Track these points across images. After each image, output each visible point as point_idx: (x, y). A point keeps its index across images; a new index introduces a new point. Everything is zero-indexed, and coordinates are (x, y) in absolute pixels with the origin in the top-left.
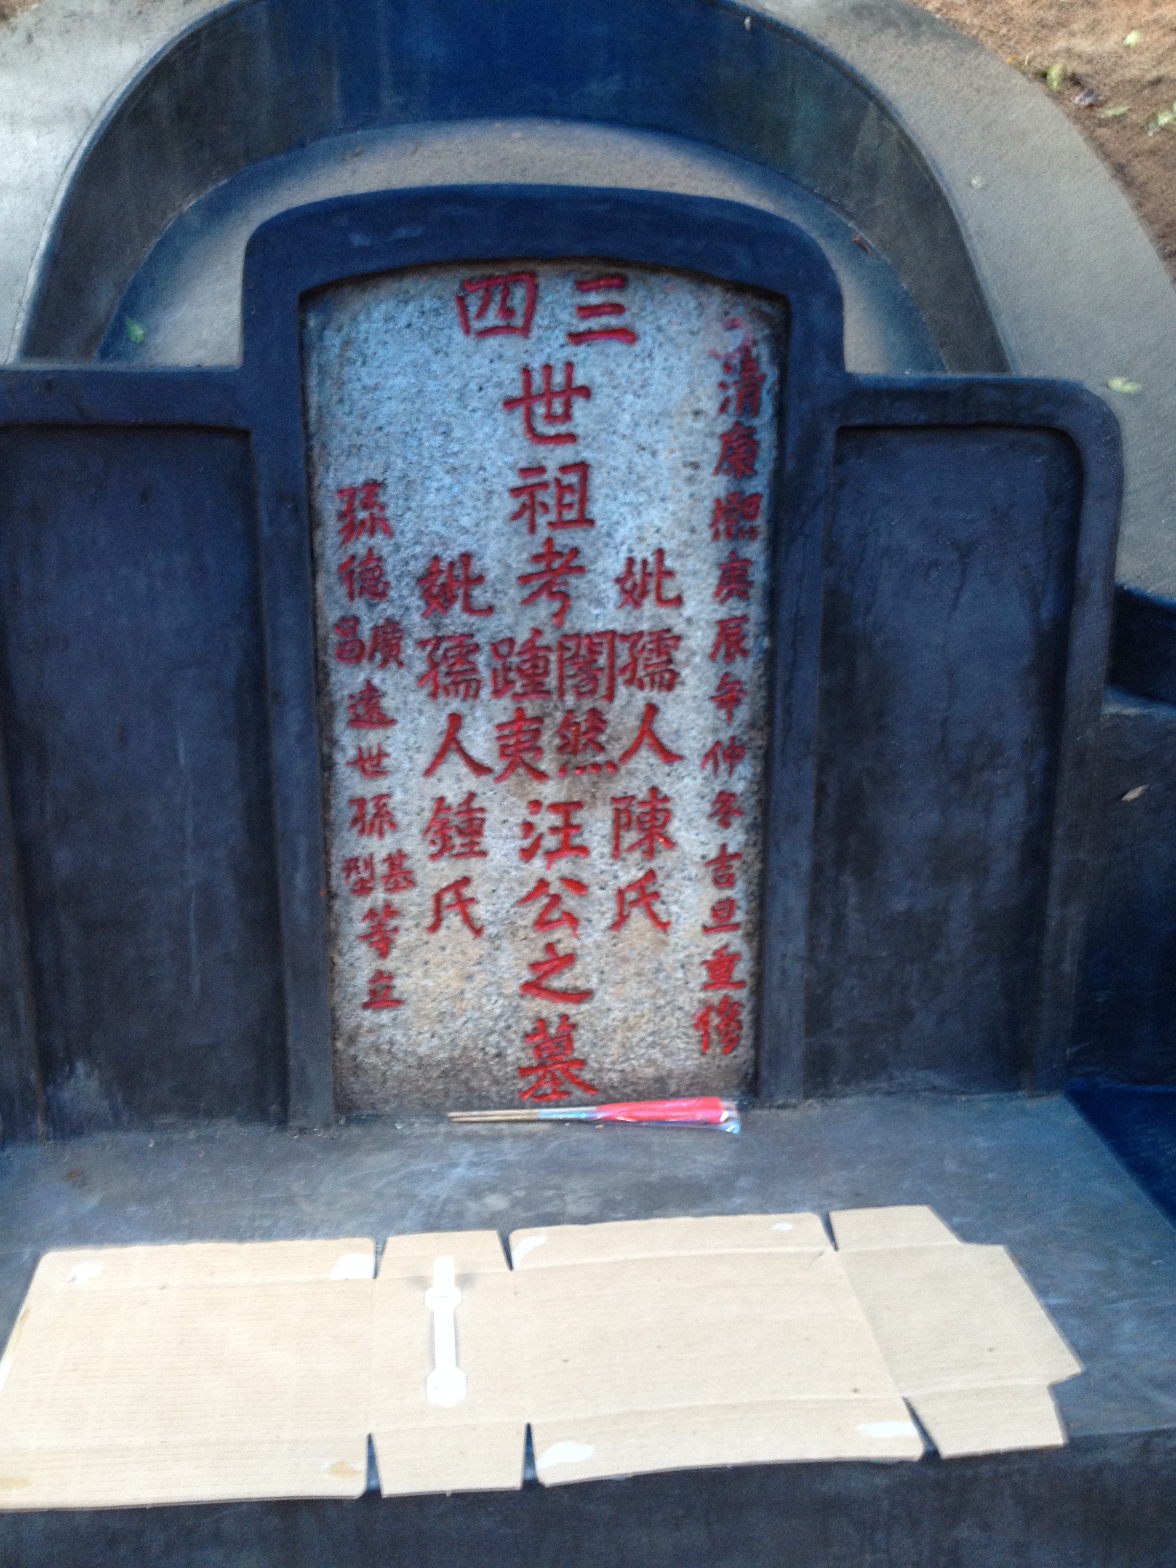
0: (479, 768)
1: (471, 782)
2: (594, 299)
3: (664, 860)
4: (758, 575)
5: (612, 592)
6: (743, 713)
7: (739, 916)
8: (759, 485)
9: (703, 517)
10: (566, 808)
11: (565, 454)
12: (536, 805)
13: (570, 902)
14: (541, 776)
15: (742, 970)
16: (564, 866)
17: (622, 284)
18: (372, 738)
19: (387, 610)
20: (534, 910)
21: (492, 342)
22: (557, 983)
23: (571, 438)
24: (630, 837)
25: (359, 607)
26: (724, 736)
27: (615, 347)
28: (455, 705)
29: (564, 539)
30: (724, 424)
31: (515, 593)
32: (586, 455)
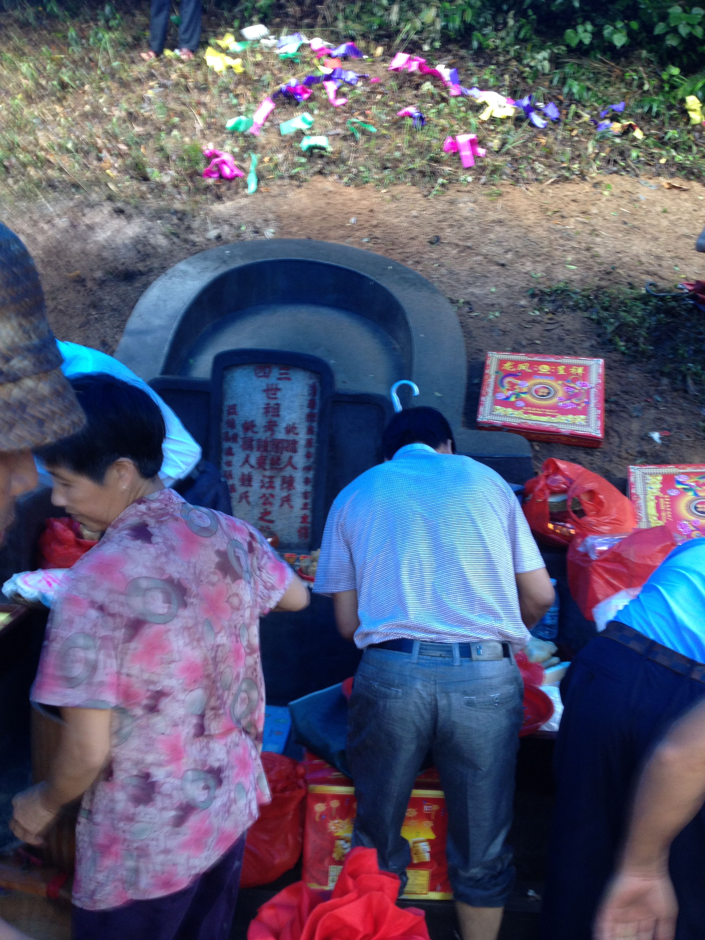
0: (252, 467)
1: (250, 470)
2: (282, 371)
3: (292, 492)
4: (316, 430)
5: (283, 431)
6: (312, 460)
7: (309, 507)
8: (316, 411)
9: (304, 417)
10: (271, 477)
11: (275, 402)
12: (264, 476)
13: (271, 500)
14: (265, 470)
15: (309, 520)
16: (270, 491)
17: (288, 369)
18: (230, 458)
19: (235, 431)
20: (262, 501)
21: (262, 379)
22: (268, 518)
23: (276, 398)
24: (285, 485)
25: (229, 430)
26: (308, 464)
27: (287, 381)
28: (248, 452)
29: (275, 419)
30: (309, 398)
31: (262, 429)
32: (279, 402)
